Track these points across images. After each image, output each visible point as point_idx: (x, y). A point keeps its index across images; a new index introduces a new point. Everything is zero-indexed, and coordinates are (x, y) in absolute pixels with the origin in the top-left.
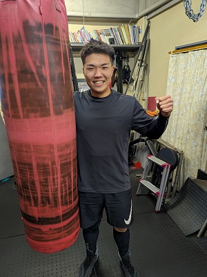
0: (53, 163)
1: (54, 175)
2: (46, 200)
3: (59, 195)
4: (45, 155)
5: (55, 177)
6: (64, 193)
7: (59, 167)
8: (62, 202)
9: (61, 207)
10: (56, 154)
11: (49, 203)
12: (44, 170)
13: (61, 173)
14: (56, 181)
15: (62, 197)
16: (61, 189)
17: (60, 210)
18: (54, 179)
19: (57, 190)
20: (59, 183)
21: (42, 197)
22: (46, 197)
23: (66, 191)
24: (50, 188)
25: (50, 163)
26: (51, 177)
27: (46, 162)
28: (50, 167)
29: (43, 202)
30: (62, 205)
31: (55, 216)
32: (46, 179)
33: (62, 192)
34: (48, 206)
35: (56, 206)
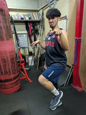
1: (8, 63)
3: (11, 70)
4: (4, 55)
6: (13, 70)
7: (10, 60)
8: (12, 73)
10: (8, 55)
12: (4, 61)
13: (11, 62)
14: (9, 65)
15: (12, 71)
16: (12, 68)
17: (12, 76)
19: (10, 68)
20: (11, 66)
23: (13, 69)
24: (7, 67)
25: (6, 58)
30: (13, 74)
31: (10, 79)
32: (5, 64)
33: (12, 69)
35: (10, 75)
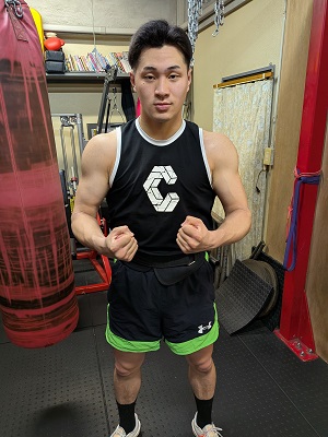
0: (23, 231)
1: (24, 246)
2: (18, 278)
3: (35, 272)
4: (10, 221)
5: (27, 248)
6: (42, 271)
7: (31, 236)
8: (40, 282)
9: (38, 288)
10: (26, 220)
11: (23, 282)
12: (11, 239)
13: (36, 244)
14: (29, 254)
15: (39, 275)
16: (37, 264)
17: (39, 293)
18: (25, 252)
19: (31, 266)
20: (34, 257)
21: (13, 274)
22: (18, 274)
23: (45, 268)
24: (21, 262)
25: (18, 232)
26: (22, 249)
27: (13, 230)
28: (19, 236)
29: (14, 280)
30: (41, 285)
31: (31, 299)
32: (15, 251)
33: (39, 269)
34: (21, 285)
35: (32, 286)
